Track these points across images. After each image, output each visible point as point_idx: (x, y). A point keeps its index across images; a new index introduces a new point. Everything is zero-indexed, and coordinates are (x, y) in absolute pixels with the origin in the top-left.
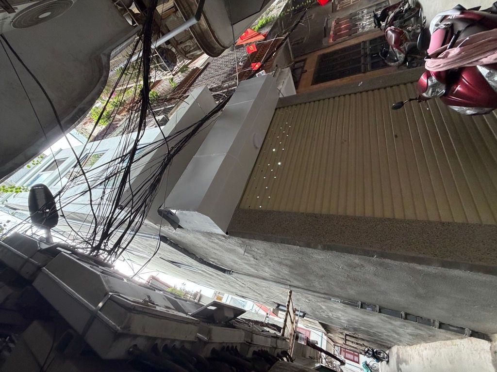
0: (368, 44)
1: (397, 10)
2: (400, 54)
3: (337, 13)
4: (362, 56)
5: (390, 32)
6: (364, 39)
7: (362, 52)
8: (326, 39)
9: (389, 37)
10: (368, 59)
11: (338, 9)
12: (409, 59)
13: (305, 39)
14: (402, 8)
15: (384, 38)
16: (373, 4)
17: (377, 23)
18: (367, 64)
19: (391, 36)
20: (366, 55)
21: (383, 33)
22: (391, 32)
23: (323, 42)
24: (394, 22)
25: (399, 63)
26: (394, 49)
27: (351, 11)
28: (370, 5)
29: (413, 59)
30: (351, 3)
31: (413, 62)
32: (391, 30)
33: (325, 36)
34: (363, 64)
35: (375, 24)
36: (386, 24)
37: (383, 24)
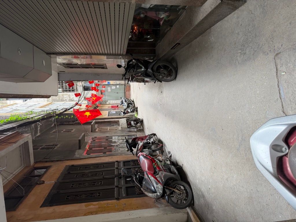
0: (121, 165)
1: (145, 141)
2: (157, 184)
3: (96, 133)
4: (116, 176)
5: (141, 157)
6: (118, 160)
7: (116, 173)
8: (80, 151)
9: (142, 162)
10: (122, 182)
11: (97, 130)
12: (168, 192)
13: (58, 146)
14: (148, 141)
15: (136, 162)
16: (126, 135)
17: (129, 148)
18: (121, 188)
19: (144, 161)
20: (119, 177)
21: (135, 158)
22: (143, 158)
23: (76, 154)
24: (144, 150)
25: (157, 196)
26: (150, 176)
27: (108, 135)
28: (123, 135)
29: (172, 193)
30: (108, 130)
31: (172, 195)
32: (143, 155)
33: (80, 148)
34: (117, 187)
35: (128, 148)
36: (137, 150)
37: (135, 150)
